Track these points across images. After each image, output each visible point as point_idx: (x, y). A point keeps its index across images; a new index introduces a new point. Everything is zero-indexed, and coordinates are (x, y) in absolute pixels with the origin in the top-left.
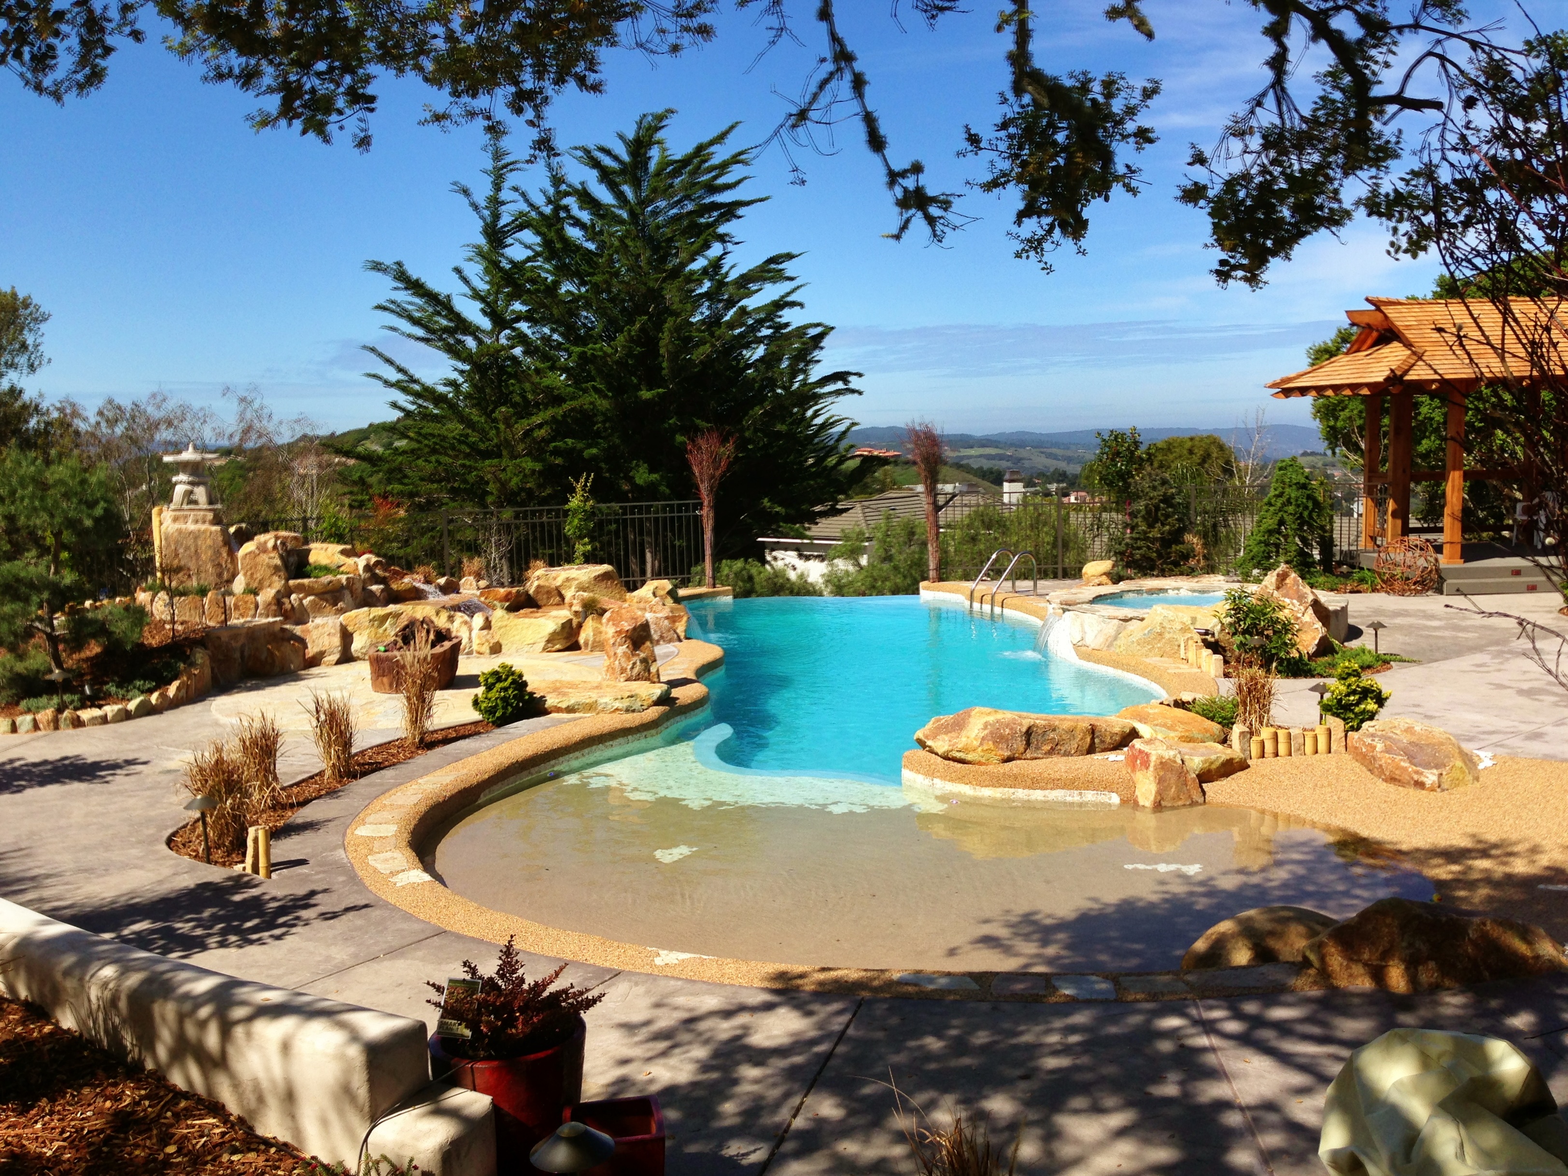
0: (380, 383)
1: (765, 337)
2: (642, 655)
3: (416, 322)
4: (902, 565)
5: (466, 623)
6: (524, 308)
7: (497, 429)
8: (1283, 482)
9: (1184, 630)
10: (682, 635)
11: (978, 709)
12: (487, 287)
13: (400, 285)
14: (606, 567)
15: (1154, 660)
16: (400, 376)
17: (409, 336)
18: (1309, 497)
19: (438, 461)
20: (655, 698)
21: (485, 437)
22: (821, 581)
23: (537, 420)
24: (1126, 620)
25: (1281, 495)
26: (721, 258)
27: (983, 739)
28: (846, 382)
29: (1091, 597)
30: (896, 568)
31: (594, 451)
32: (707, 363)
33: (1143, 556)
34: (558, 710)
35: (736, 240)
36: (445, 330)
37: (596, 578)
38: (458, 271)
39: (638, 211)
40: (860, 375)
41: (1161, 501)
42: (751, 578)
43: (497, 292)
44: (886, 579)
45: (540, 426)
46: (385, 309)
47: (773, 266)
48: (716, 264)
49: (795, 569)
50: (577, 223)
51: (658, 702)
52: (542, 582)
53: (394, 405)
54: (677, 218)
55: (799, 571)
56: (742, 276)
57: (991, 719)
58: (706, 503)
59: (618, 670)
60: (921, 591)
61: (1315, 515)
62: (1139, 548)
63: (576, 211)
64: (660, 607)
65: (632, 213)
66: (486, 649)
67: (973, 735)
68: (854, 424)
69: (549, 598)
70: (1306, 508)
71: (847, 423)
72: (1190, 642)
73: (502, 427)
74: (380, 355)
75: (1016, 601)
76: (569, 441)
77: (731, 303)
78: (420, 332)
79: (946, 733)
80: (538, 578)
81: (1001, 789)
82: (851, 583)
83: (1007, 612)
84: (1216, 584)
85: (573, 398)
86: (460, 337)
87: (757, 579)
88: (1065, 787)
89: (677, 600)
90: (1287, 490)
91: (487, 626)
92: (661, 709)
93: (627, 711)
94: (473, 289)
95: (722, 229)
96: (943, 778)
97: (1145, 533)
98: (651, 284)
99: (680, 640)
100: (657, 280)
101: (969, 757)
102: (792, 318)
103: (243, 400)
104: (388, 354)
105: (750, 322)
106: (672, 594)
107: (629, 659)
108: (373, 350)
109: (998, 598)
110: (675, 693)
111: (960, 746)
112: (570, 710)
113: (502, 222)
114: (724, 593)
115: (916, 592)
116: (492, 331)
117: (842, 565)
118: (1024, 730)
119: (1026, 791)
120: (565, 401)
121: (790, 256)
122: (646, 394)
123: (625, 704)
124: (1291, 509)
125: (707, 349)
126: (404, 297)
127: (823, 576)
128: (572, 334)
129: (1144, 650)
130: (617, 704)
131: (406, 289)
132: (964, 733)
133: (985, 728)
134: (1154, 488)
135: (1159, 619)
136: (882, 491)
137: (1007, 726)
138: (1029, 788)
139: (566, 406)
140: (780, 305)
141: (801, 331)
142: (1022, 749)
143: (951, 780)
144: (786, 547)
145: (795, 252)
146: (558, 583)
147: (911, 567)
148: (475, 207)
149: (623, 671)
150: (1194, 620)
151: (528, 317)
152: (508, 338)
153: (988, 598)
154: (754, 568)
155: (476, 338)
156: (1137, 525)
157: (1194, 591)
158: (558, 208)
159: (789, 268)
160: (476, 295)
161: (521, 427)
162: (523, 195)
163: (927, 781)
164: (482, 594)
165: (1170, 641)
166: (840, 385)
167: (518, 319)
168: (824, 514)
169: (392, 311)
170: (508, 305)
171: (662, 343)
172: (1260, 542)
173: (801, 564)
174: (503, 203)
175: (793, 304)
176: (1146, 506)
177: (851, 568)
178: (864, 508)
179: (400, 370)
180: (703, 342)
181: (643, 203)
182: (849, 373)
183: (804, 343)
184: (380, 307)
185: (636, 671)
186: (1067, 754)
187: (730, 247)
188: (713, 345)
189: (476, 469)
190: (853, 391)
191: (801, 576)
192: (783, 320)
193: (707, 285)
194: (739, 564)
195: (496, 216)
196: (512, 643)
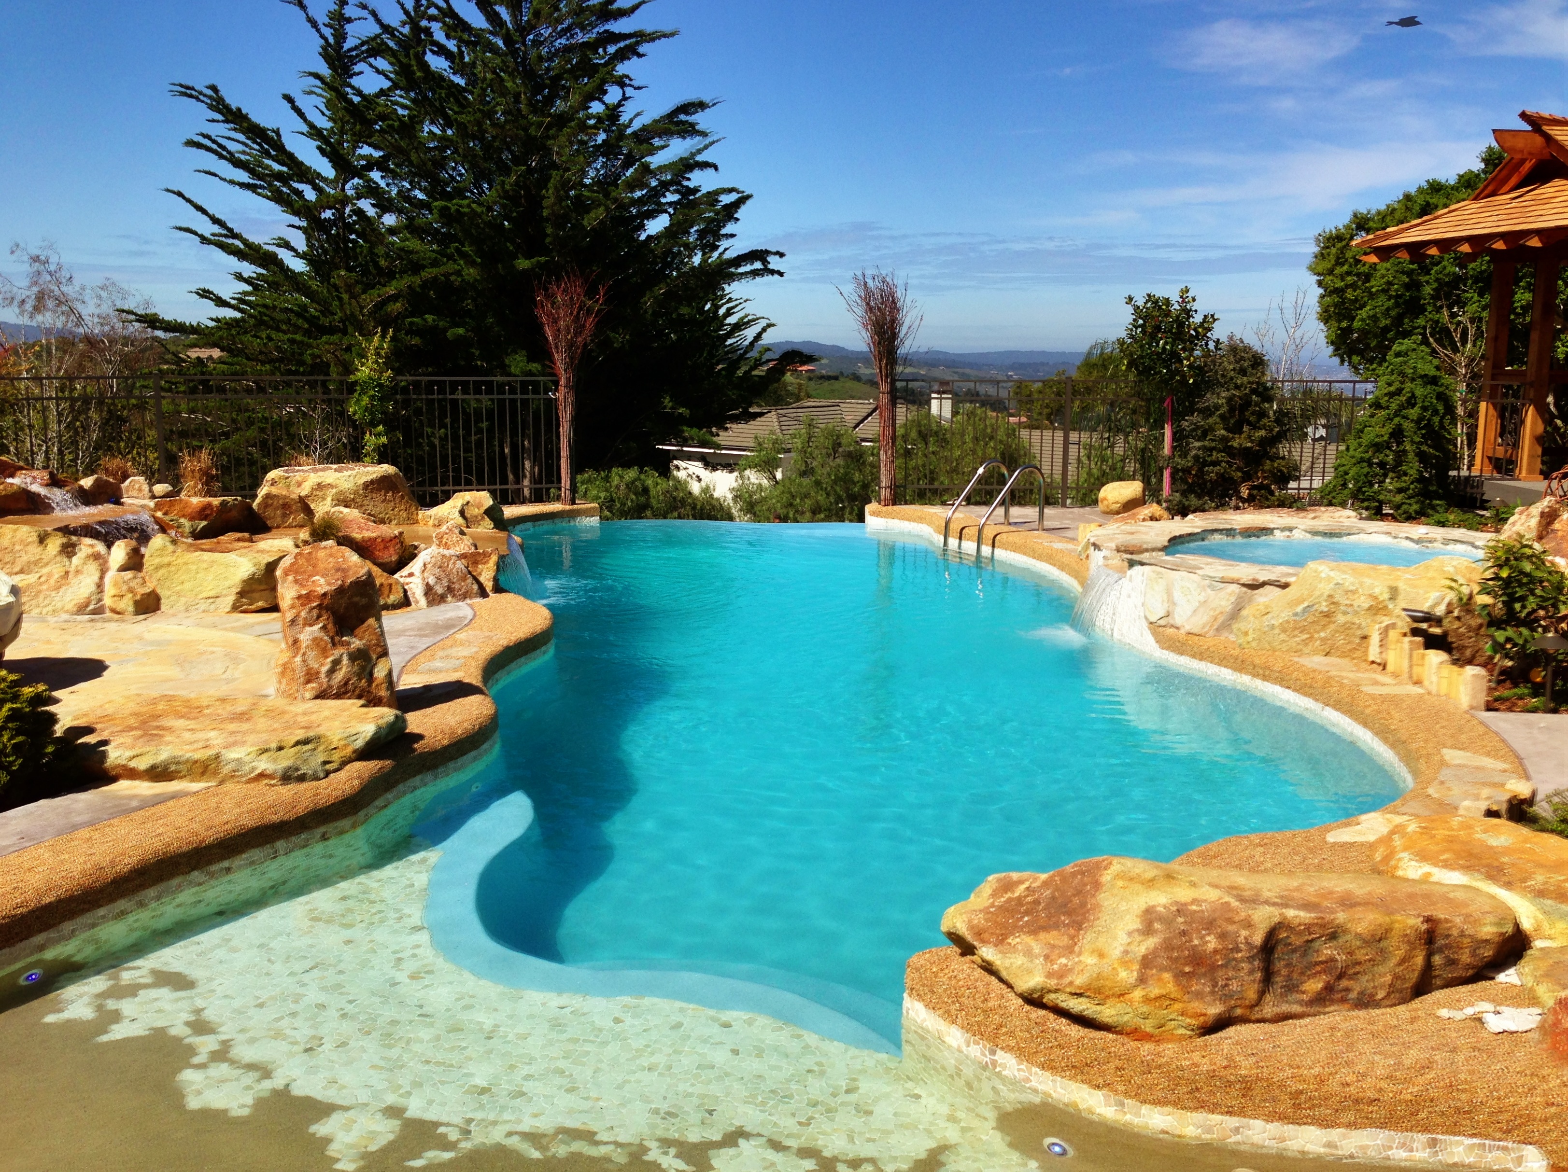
0: (198, 239)
1: (670, 204)
2: (356, 643)
3: (237, 163)
4: (825, 480)
5: (97, 557)
6: (377, 154)
7: (340, 299)
8: (1402, 374)
9: (1377, 609)
10: (489, 585)
11: (1117, 866)
12: (329, 125)
13: (220, 117)
14: (387, 469)
15: (1315, 661)
16: (216, 229)
17: (232, 182)
18: (1440, 397)
19: (270, 339)
20: (359, 743)
21: (327, 311)
22: (730, 496)
23: (391, 290)
24: (1255, 586)
25: (1399, 392)
26: (619, 104)
27: (1146, 962)
28: (765, 262)
29: (1163, 540)
30: (818, 483)
31: (461, 331)
32: (598, 232)
33: (1221, 476)
34: (132, 774)
35: (636, 83)
36: (279, 176)
37: (367, 486)
38: (289, 99)
39: (516, 37)
40: (782, 255)
41: (1254, 391)
42: (646, 490)
43: (342, 132)
44: (806, 496)
45: (394, 298)
46: (199, 146)
47: (683, 117)
48: (613, 112)
49: (699, 480)
50: (442, 51)
51: (367, 753)
52: (274, 490)
53: (239, 277)
54: (567, 49)
55: (703, 484)
56: (644, 128)
57: (1160, 899)
58: (562, 382)
59: (300, 673)
60: (868, 517)
61: (1446, 422)
62: (1215, 463)
63: (439, 35)
64: (455, 537)
65: (508, 41)
66: (127, 604)
67: (1116, 952)
68: (769, 326)
69: (285, 516)
70: (1436, 412)
71: (763, 323)
72: (1393, 634)
73: (345, 296)
74: (189, 201)
75: (1015, 538)
76: (429, 318)
77: (629, 161)
78: (243, 176)
79: (1034, 930)
80: (273, 483)
81: (1199, 1117)
82: (764, 500)
83: (1000, 553)
84: (1347, 523)
85: (435, 264)
86: (296, 185)
87: (653, 492)
88: (1389, 1122)
89: (501, 524)
90: (1408, 386)
91: (135, 563)
92: (372, 766)
93: (287, 777)
94: (311, 126)
95: (622, 69)
96: (1023, 1053)
97: (1225, 440)
98: (532, 131)
99: (483, 593)
100: (540, 124)
101: (1107, 1013)
102: (700, 180)
103: (36, 259)
104: (199, 203)
105: (654, 183)
106: (493, 514)
107: (324, 652)
108: (180, 194)
109: (989, 533)
110: (416, 721)
111: (1079, 980)
112: (158, 773)
113: (346, 46)
114: (588, 513)
115: (861, 519)
116: (335, 181)
117: (754, 477)
118: (1258, 939)
119: (1275, 1128)
120: (423, 267)
121: (701, 106)
122: (523, 264)
123: (285, 761)
124: (1414, 413)
125: (601, 212)
126: (221, 130)
127: (732, 490)
128: (436, 189)
129: (1293, 642)
130: (264, 764)
131: (226, 121)
132: (1087, 939)
133: (1148, 930)
134: (1243, 372)
135: (1325, 588)
136: (798, 399)
137: (1210, 925)
138: (1283, 1118)
139: (426, 274)
140: (688, 165)
141: (713, 197)
142: (1251, 994)
143: (1049, 1066)
144: (690, 457)
145: (706, 99)
146: (304, 491)
147: (835, 482)
148: (314, 24)
149: (311, 676)
150: (1394, 593)
151: (380, 165)
152: (356, 188)
153: (972, 532)
154: (651, 479)
155: (316, 188)
156: (1211, 429)
157: (1315, 533)
158: (416, 29)
159: (700, 119)
160: (315, 132)
161: (370, 300)
162: (374, 14)
163: (976, 1051)
164: (158, 507)
165: (1347, 628)
166: (758, 265)
167: (369, 167)
168: (736, 419)
169: (208, 149)
170: (355, 147)
171: (545, 203)
172: (1362, 460)
173: (705, 474)
174: (349, 20)
175: (705, 165)
176: (1230, 400)
177: (765, 482)
178: (779, 416)
179: (216, 221)
180: (596, 204)
181: (523, 30)
182: (768, 252)
183: (717, 213)
184: (191, 143)
185: (339, 676)
186: (1365, 1002)
187: (629, 91)
188: (607, 209)
189: (310, 346)
190: (773, 272)
191: (706, 490)
192: (691, 185)
193: (601, 137)
194: (631, 474)
195: (341, 37)
196: (179, 594)
